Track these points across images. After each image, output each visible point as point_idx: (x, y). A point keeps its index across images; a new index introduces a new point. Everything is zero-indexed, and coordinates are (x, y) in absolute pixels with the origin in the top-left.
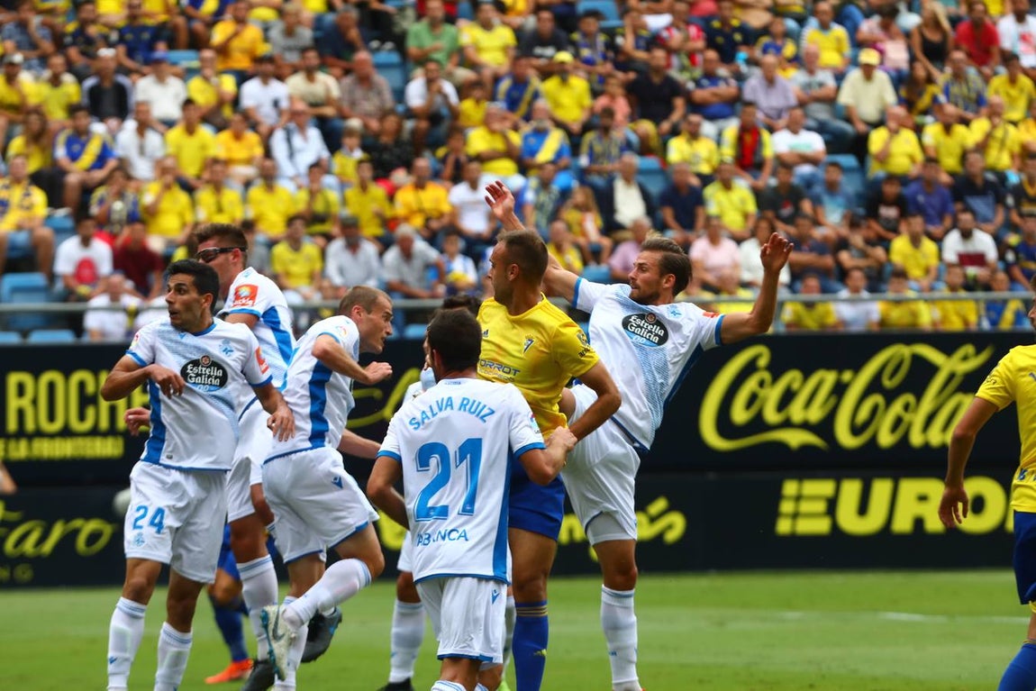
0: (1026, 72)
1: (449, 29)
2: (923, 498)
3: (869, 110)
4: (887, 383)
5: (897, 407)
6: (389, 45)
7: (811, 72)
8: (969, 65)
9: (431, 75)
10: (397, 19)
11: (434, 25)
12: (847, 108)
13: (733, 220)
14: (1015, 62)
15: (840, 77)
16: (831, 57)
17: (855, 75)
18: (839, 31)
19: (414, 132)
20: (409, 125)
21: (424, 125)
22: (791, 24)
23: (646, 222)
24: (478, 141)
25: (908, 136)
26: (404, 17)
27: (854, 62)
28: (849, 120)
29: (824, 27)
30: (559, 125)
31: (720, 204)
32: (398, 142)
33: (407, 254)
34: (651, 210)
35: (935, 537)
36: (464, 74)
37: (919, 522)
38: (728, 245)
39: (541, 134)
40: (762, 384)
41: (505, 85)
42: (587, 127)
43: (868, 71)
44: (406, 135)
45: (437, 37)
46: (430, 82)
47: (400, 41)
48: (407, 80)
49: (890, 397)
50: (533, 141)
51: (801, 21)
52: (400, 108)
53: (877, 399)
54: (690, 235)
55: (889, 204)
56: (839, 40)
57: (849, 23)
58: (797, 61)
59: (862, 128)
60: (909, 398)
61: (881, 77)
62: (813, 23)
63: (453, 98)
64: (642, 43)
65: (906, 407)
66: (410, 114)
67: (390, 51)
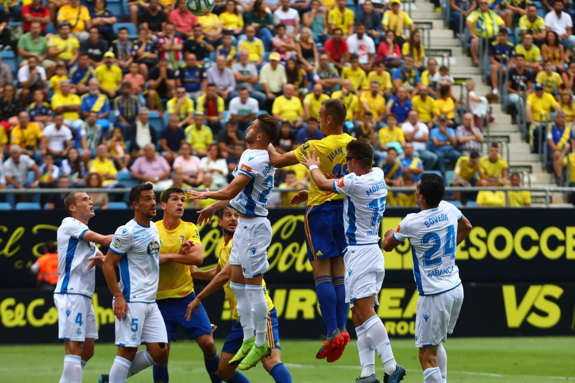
0: (362, 66)
1: (42, 39)
2: (303, 300)
3: (274, 86)
4: (284, 237)
5: (289, 250)
6: (8, 47)
7: (244, 65)
8: (331, 62)
9: (32, 65)
10: (12, 32)
11: (35, 36)
12: (263, 85)
13: (200, 146)
14: (356, 60)
15: (259, 67)
16: (254, 57)
17: (267, 66)
18: (258, 42)
19: (21, 95)
20: (19, 91)
21: (27, 91)
22: (233, 38)
23: (152, 146)
24: (58, 101)
25: (296, 100)
26: (16, 32)
27: (266, 59)
28: (264, 92)
29: (250, 39)
30: (103, 92)
31: (193, 138)
32: (14, 101)
33: (16, 162)
34: (154, 140)
35: (309, 321)
36: (49, 63)
37: (300, 313)
38: (195, 159)
39: (94, 98)
40: (214, 236)
41: (74, 69)
42: (118, 93)
43: (274, 64)
44: (17, 97)
45: (36, 43)
46: (31, 68)
47: (14, 45)
48: (18, 67)
49: (285, 244)
50: (88, 101)
51: (237, 36)
52: (15, 82)
53: (278, 245)
54: (175, 154)
55: (286, 138)
56: (258, 47)
57: (264, 38)
58: (237, 58)
59: (271, 95)
60: (296, 244)
61: (281, 68)
62: (244, 37)
63: (44, 77)
64: (149, 47)
65: (294, 250)
66: (20, 85)
67: (8, 50)
